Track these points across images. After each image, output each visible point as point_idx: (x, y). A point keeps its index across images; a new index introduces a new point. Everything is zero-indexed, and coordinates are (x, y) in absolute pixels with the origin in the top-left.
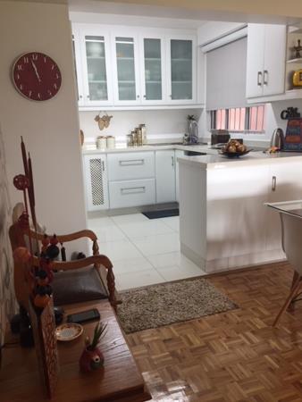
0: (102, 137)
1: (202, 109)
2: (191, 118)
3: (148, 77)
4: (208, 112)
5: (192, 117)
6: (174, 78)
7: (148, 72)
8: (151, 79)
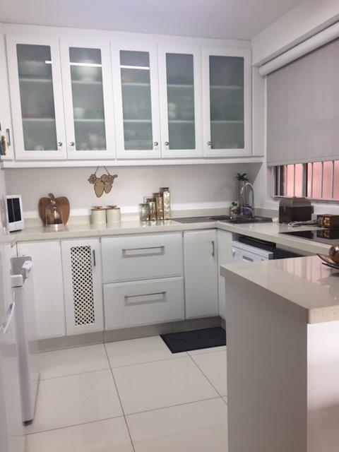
0: (98, 208)
1: (260, 164)
2: (241, 178)
3: (173, 114)
4: (269, 168)
5: (243, 177)
6: (214, 116)
7: (173, 106)
8: (179, 117)
